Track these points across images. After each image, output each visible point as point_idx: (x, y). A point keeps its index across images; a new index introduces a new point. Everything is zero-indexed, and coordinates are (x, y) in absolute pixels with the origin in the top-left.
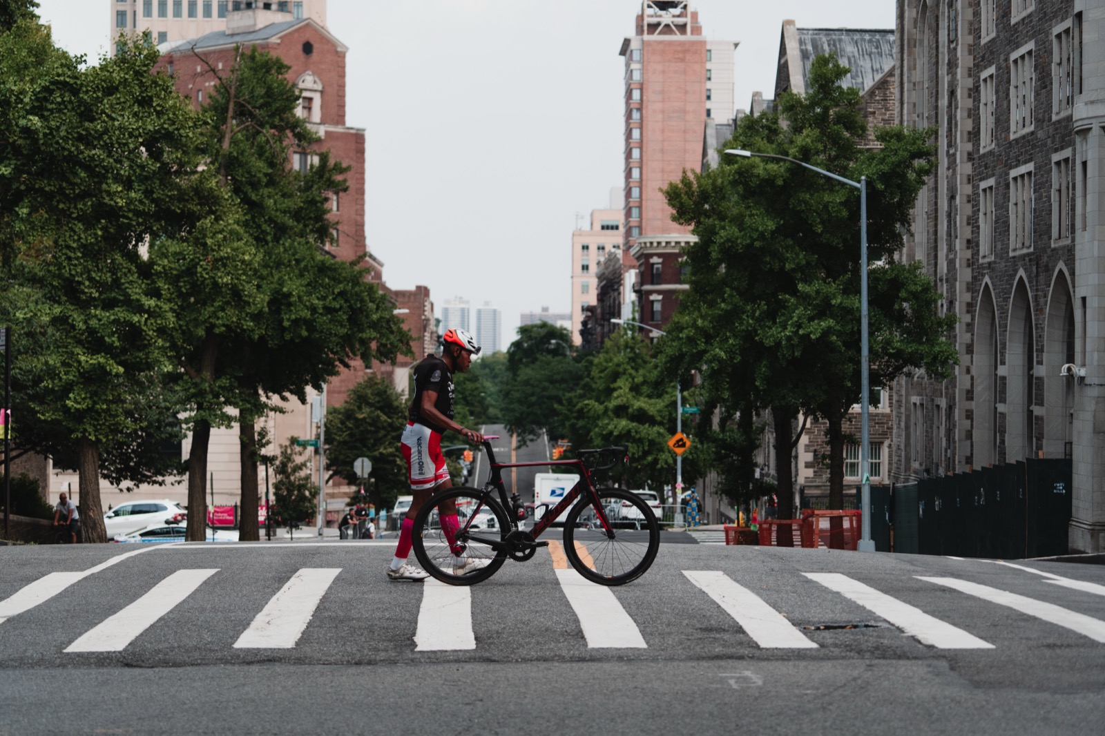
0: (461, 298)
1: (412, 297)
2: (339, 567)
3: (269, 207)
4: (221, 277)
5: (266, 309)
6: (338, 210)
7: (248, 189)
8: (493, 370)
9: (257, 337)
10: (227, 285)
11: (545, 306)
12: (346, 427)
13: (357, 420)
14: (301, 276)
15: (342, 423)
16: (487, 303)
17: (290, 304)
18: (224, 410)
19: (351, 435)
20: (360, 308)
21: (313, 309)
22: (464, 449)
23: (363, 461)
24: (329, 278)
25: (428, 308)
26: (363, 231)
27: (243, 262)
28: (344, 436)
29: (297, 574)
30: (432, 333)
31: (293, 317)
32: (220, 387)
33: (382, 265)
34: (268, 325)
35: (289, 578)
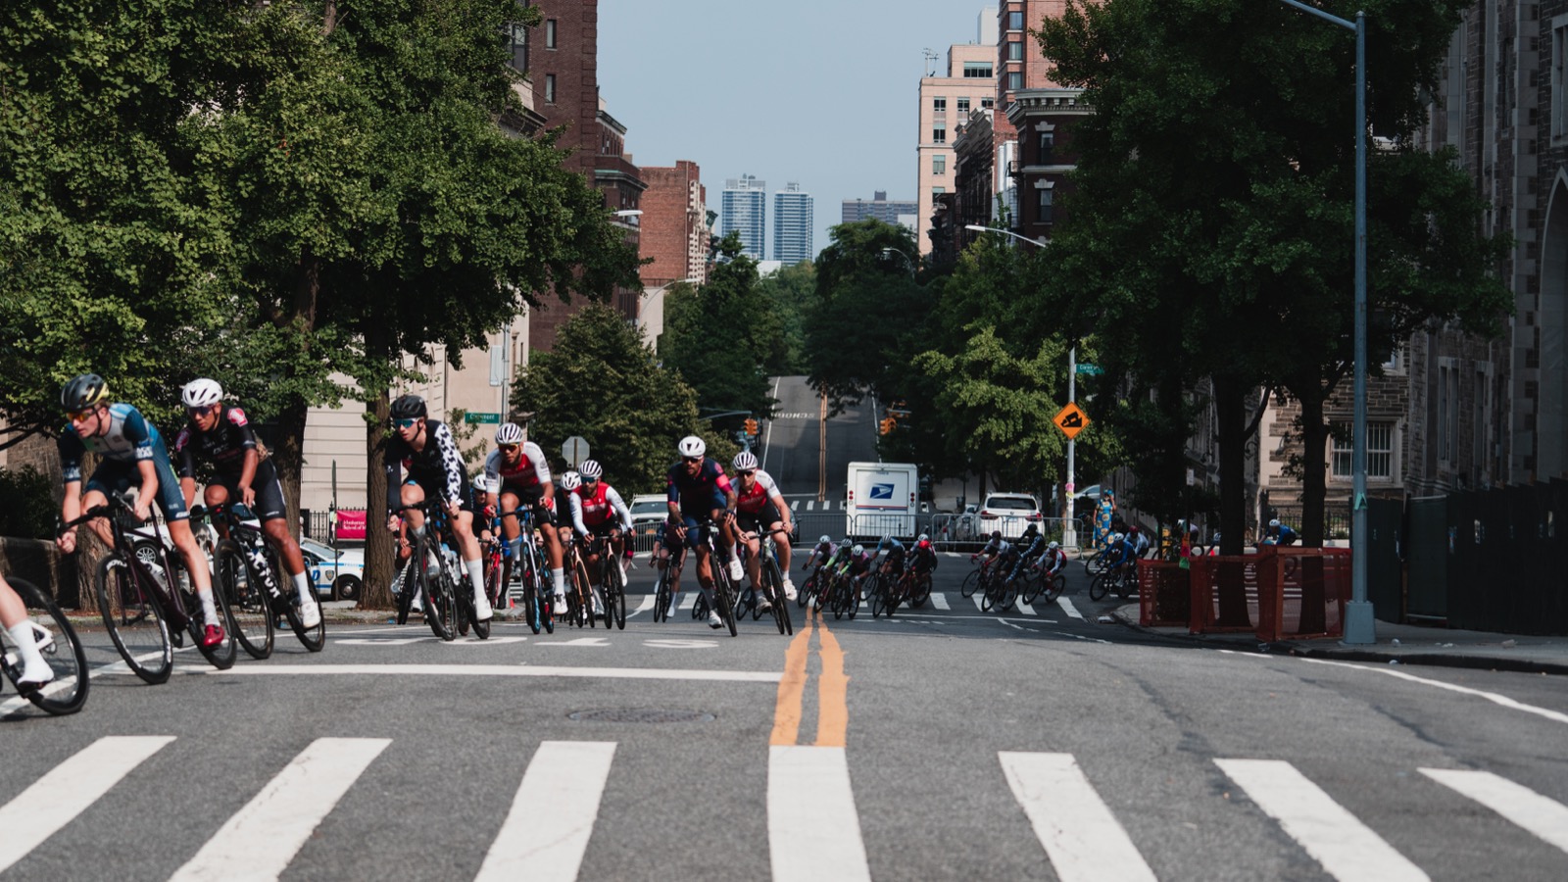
0: (752, 177)
1: (671, 179)
3: (402, 54)
4: (303, 174)
5: (396, 219)
6: (554, 46)
7: (370, 24)
8: (798, 289)
9: (380, 262)
10: (312, 185)
11: (880, 190)
12: (554, 385)
13: (570, 375)
14: (453, 163)
15: (548, 380)
16: (791, 186)
17: (433, 211)
18: (328, 378)
19: (562, 399)
20: (547, 217)
21: (471, 219)
22: (745, 417)
23: (576, 441)
24: (498, 168)
25: (695, 195)
26: (595, 79)
27: (340, 149)
28: (553, 400)
29: (303, 755)
30: (701, 233)
31: (438, 231)
32: (321, 341)
33: (622, 129)
34: (398, 243)
35: (285, 764)
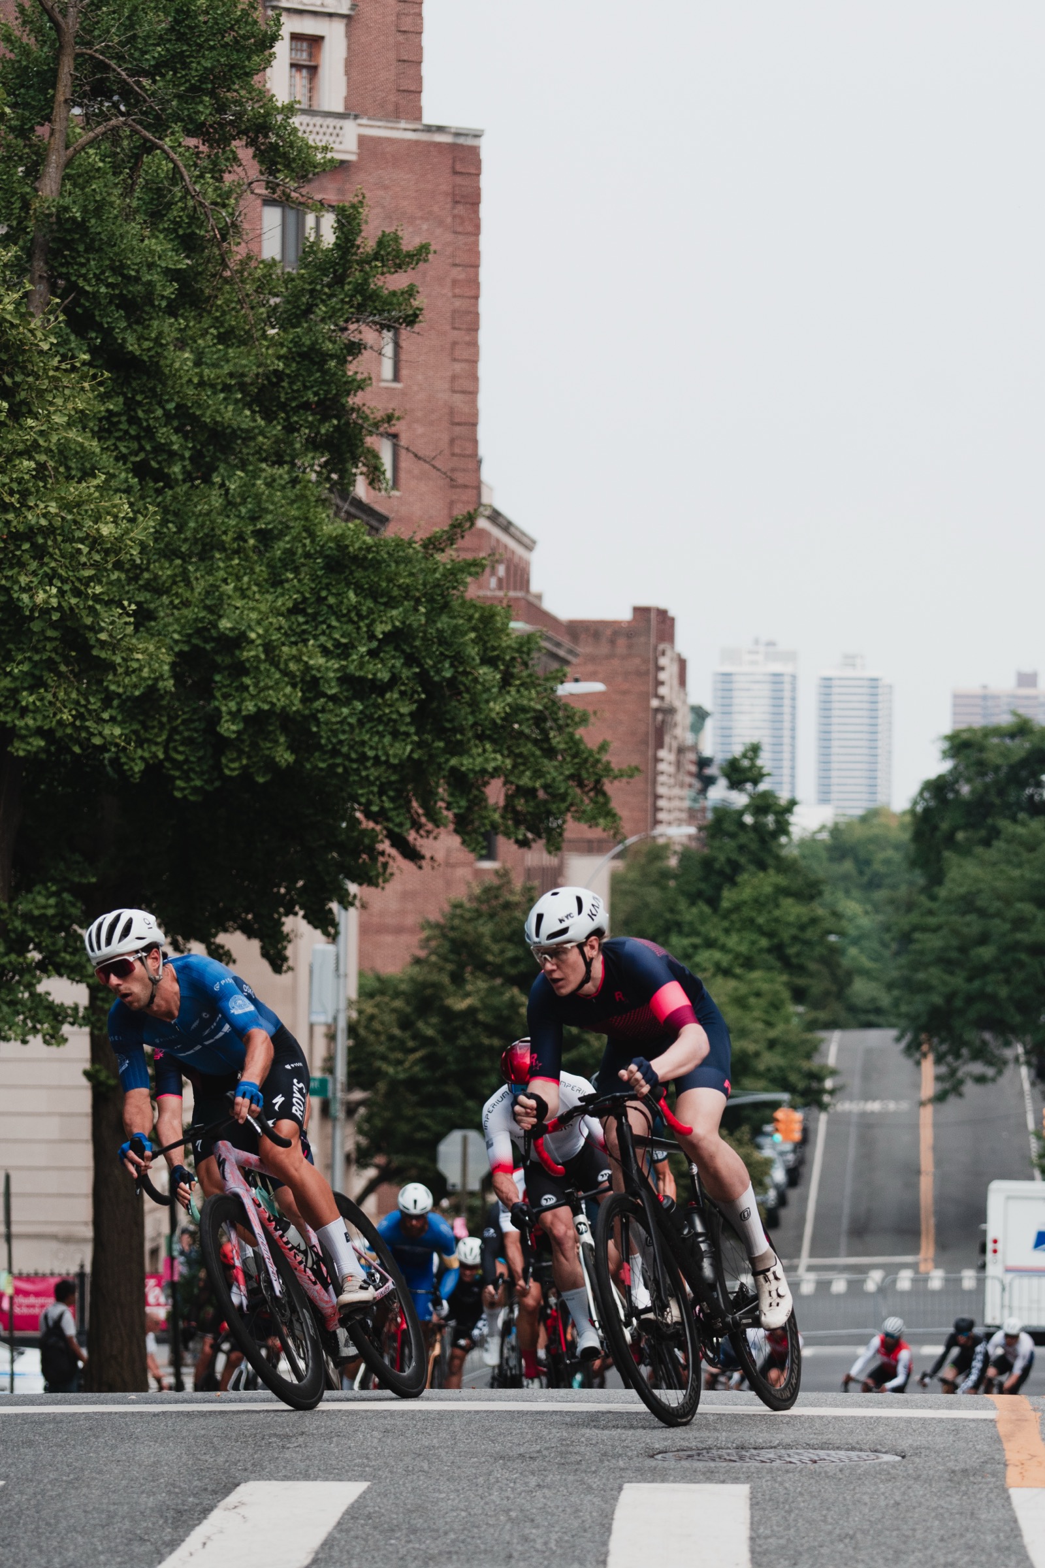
0: (771, 644)
1: (622, 642)
2: (361, 1477)
3: (175, 375)
4: (27, 589)
5: (170, 684)
6: (396, 378)
7: (117, 320)
8: (868, 862)
9: (138, 767)
10: (46, 611)
11: (1027, 669)
12: (416, 1036)
13: (448, 1015)
14: (276, 582)
15: (406, 1023)
16: (850, 660)
17: (240, 669)
18: (40, 989)
19: (431, 1061)
20: (452, 682)
21: (311, 685)
22: (776, 1105)
23: (465, 1140)
24: (359, 590)
25: (668, 675)
26: (475, 442)
27: (95, 542)
28: (411, 1064)
29: (232, 1499)
30: (681, 750)
31: (250, 707)
32: (27, 917)
33: (529, 545)
34: (174, 730)
35: (206, 1511)
